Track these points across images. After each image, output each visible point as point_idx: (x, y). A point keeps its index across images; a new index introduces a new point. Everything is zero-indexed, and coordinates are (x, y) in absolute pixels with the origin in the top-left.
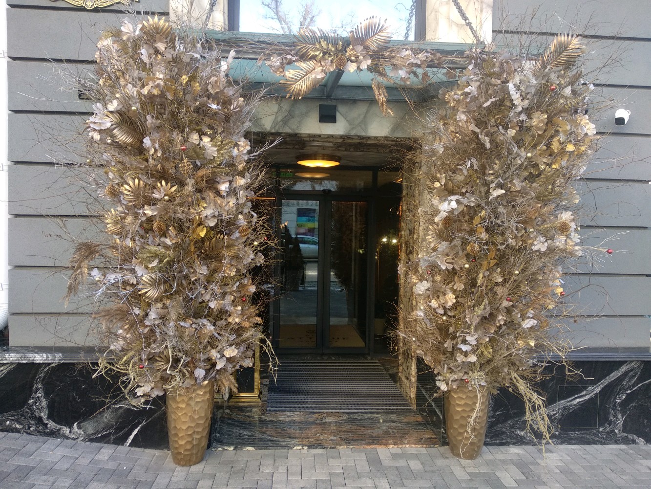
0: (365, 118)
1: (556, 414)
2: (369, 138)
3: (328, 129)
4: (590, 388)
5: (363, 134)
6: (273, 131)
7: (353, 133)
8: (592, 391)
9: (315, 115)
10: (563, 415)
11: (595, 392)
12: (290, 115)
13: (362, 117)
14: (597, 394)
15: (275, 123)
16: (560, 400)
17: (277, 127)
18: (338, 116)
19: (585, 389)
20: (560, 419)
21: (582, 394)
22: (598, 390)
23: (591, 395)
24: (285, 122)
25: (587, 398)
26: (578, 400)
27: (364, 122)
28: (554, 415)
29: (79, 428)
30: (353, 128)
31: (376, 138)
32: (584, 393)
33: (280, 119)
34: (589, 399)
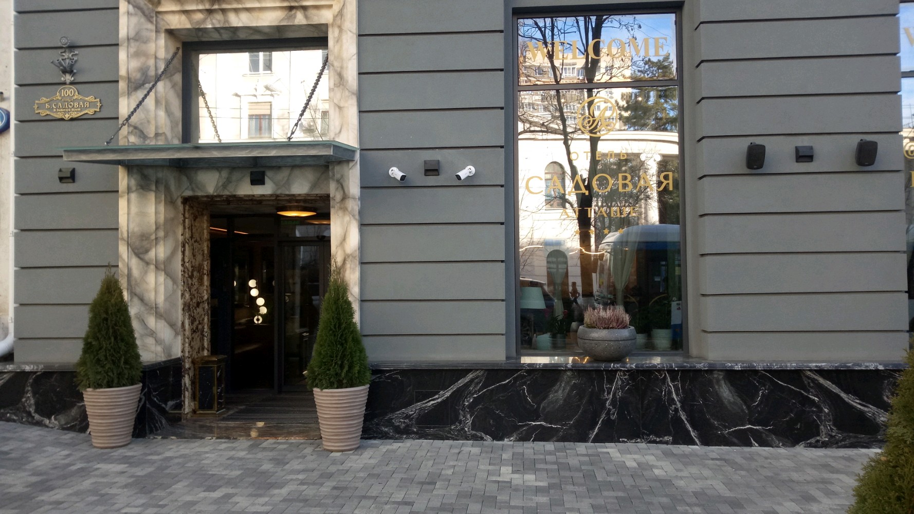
0: (288, 179)
1: (414, 414)
2: (294, 195)
3: (258, 191)
4: (441, 392)
5: (287, 193)
6: (215, 194)
7: (279, 192)
8: (443, 395)
9: (248, 180)
10: (420, 415)
11: (446, 396)
12: (228, 181)
13: (286, 179)
14: (447, 397)
15: (217, 188)
16: (416, 403)
17: (218, 191)
18: (267, 179)
19: (437, 393)
20: (417, 418)
21: (435, 397)
22: (448, 394)
23: (443, 398)
24: (225, 186)
25: (439, 400)
26: (432, 402)
27: (288, 183)
28: (412, 414)
29: (55, 419)
30: (278, 189)
31: (299, 195)
32: (437, 396)
33: (220, 184)
34: (441, 402)
